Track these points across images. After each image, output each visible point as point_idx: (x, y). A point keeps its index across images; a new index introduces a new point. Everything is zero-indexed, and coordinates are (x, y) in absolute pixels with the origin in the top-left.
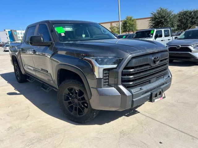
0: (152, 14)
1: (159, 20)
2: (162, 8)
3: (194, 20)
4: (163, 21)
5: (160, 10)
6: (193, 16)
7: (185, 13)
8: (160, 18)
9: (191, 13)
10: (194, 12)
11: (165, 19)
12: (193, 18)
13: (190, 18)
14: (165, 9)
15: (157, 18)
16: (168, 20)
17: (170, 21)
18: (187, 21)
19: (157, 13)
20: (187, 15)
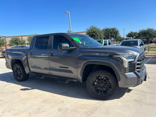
0: (87, 30)
1: (92, 34)
2: (93, 26)
3: (112, 35)
4: (95, 34)
5: (92, 27)
6: (112, 32)
7: (107, 30)
8: (92, 32)
9: (110, 30)
10: (112, 30)
11: (96, 34)
12: (112, 33)
13: (110, 33)
14: (95, 27)
15: (90, 33)
16: (98, 34)
17: (99, 35)
18: (108, 35)
19: (90, 29)
20: (108, 31)
